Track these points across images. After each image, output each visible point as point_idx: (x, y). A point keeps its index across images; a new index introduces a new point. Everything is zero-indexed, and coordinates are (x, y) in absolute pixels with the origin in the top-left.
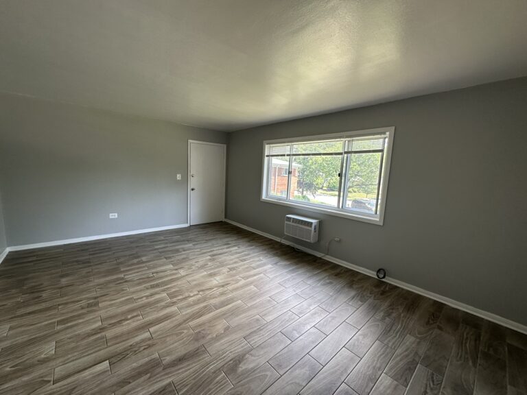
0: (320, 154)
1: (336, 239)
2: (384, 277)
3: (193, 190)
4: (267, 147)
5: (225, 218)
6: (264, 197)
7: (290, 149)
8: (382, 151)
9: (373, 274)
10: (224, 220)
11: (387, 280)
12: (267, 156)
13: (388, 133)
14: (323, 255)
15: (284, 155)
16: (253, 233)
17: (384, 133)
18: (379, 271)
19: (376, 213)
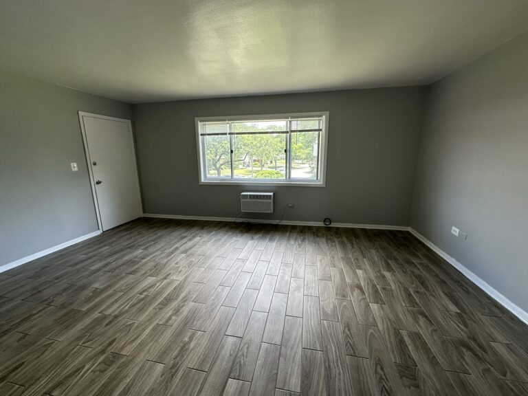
0: (267, 133)
1: (290, 205)
2: (330, 224)
3: (98, 183)
4: (200, 124)
5: (144, 212)
6: (203, 180)
7: (230, 127)
8: (320, 130)
9: (321, 224)
10: (142, 215)
11: (334, 225)
12: (202, 135)
13: (324, 116)
14: (278, 221)
15: (226, 134)
16: (195, 221)
17: (321, 116)
18: (325, 221)
19: (317, 178)
